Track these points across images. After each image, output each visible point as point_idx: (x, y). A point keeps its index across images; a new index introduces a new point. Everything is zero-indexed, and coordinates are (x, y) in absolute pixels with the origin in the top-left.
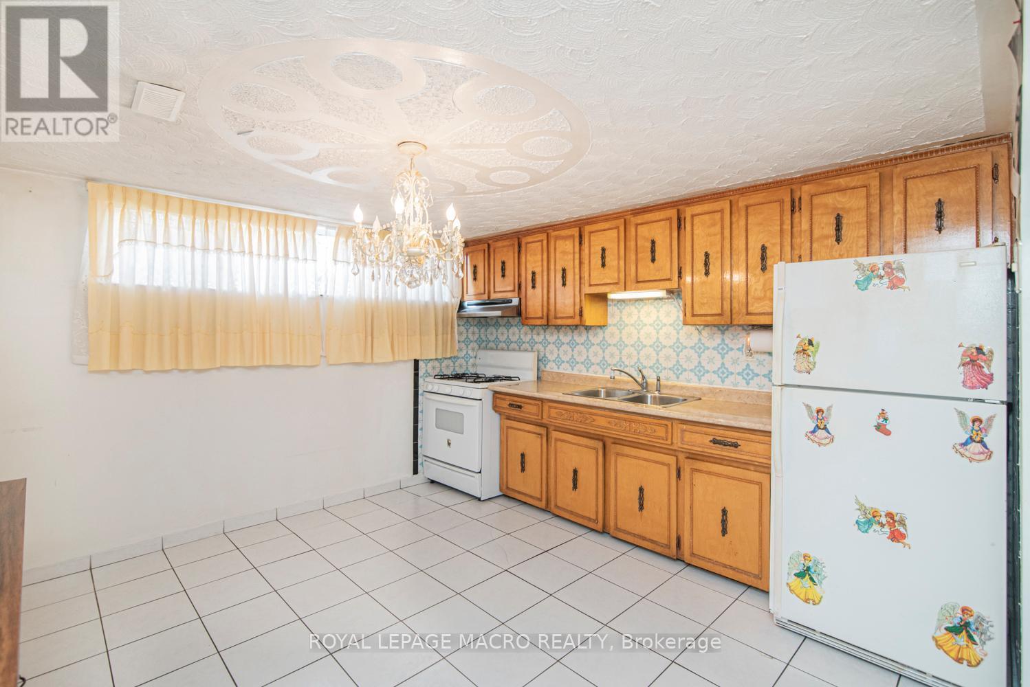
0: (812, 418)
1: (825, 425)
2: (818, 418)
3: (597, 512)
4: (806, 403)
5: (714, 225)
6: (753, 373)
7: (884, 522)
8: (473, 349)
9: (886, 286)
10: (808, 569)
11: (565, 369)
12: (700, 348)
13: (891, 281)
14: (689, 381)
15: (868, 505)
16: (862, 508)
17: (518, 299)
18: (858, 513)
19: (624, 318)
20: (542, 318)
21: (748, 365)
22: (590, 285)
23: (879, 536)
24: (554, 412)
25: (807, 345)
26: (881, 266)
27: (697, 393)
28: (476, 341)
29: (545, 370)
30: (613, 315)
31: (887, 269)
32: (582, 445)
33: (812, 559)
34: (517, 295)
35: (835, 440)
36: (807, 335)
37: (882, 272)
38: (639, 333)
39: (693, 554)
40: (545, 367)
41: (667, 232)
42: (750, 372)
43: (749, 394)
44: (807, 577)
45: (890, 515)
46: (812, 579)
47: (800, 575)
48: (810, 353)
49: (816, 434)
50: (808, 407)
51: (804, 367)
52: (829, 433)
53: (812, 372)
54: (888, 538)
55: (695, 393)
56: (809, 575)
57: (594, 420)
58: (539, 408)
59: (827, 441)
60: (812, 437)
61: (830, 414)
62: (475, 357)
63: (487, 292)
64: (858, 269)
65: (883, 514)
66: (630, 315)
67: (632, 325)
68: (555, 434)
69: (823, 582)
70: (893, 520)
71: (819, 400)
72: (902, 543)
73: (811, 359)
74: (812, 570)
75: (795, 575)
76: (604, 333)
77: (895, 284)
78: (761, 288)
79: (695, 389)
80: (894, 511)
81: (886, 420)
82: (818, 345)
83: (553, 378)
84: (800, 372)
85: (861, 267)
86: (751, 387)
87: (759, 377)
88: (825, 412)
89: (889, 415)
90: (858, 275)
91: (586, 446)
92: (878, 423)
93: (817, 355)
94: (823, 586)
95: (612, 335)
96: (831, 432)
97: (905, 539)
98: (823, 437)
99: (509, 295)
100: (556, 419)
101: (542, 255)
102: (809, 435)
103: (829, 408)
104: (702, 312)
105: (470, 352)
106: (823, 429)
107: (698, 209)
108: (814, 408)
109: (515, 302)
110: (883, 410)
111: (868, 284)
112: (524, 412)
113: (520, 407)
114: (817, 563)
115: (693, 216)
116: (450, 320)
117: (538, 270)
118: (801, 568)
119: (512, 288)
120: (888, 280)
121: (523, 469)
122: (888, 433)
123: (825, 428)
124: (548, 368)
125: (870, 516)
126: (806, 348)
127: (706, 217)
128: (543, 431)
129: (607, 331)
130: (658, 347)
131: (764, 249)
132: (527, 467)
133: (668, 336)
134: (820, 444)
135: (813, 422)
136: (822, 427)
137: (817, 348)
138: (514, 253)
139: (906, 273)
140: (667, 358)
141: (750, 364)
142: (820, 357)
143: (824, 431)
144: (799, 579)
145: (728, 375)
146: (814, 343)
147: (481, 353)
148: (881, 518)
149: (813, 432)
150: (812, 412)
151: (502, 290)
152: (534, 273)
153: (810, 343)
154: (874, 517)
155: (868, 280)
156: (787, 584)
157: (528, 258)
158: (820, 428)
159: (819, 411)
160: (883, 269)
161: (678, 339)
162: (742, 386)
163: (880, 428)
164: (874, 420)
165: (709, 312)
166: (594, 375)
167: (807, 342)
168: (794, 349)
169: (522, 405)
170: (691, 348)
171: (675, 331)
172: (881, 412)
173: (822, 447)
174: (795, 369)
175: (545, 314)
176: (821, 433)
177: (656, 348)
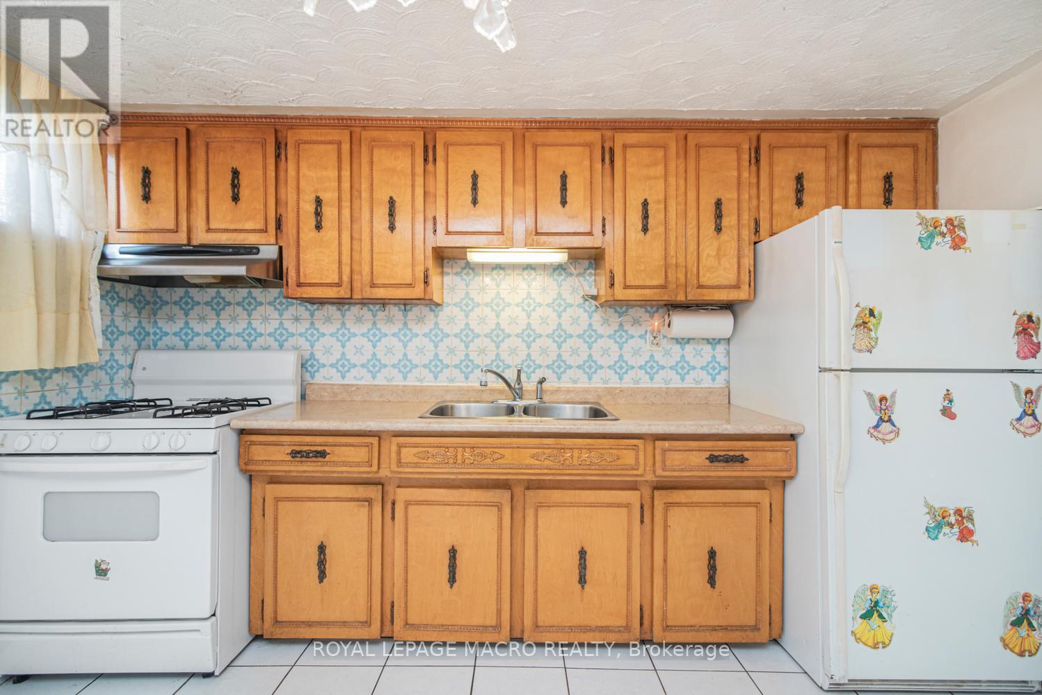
0: (874, 409)
1: (890, 416)
2: (881, 409)
3: (499, 612)
4: (868, 391)
5: (655, 164)
6: (658, 365)
7: (953, 522)
8: (126, 350)
9: (949, 245)
10: (877, 603)
11: (358, 377)
12: (590, 336)
13: (953, 240)
14: (575, 382)
15: (937, 505)
16: (931, 511)
17: (276, 248)
18: (928, 517)
19: (473, 294)
20: (339, 285)
21: (652, 355)
22: (448, 233)
23: (949, 538)
24: (408, 454)
25: (868, 316)
26: (943, 222)
27: (590, 397)
28: (130, 333)
29: (312, 381)
30: (452, 289)
31: (949, 226)
32: (469, 504)
33: (881, 591)
34: (273, 240)
35: (901, 432)
36: (867, 303)
37: (944, 229)
38: (498, 316)
39: (667, 628)
40: (313, 377)
41: (587, 163)
42: (655, 365)
43: (656, 392)
44: (876, 614)
45: (958, 512)
46: (881, 616)
47: (867, 616)
48: (872, 327)
49: (880, 429)
50: (870, 395)
51: (864, 344)
52: (895, 426)
53: (874, 351)
54: (958, 539)
55: (587, 396)
56: (878, 611)
57: (503, 457)
58: (371, 451)
59: (892, 436)
60: (875, 433)
61: (894, 402)
62: (131, 366)
63: (184, 227)
64: (920, 224)
65: (952, 512)
66: (483, 289)
67: (486, 305)
68: (403, 495)
69: (893, 614)
70: (961, 517)
71: (881, 385)
72: (971, 541)
73: (873, 334)
74: (881, 604)
75: (861, 617)
76: (436, 317)
77: (958, 243)
78: (714, 253)
79: (586, 391)
80: (961, 506)
81: (951, 401)
82: (880, 314)
83: (335, 394)
84: (860, 351)
85: (923, 222)
86: (655, 383)
87: (665, 370)
88: (889, 400)
89: (955, 396)
90: (918, 231)
91: (477, 504)
92: (944, 407)
93: (880, 328)
94: (893, 621)
95: (452, 320)
96: (896, 424)
97: (973, 536)
98: (888, 431)
99: (252, 239)
100: (417, 465)
101: (340, 169)
102: (872, 431)
103: (893, 395)
104: (637, 283)
105: (118, 356)
106: (887, 421)
107: (632, 137)
108: (877, 396)
109: (269, 252)
110: (948, 390)
111: (932, 242)
112: (335, 463)
113: (323, 454)
114: (886, 592)
115: (625, 147)
116: (76, 280)
117: (329, 196)
118: (867, 605)
119: (260, 226)
120: (950, 239)
121: (322, 575)
122: (952, 416)
123: (890, 420)
124: (319, 378)
125: (940, 518)
126: (867, 320)
127: (645, 151)
128: (374, 492)
129: (441, 313)
130: (529, 336)
131: (718, 204)
132: (331, 569)
133: (544, 321)
134: (884, 441)
135: (876, 414)
136: (886, 419)
137: (880, 320)
138: (265, 156)
139: (967, 233)
140: (544, 351)
141: (654, 354)
142: (884, 331)
143: (888, 423)
144: (865, 621)
145: (627, 370)
146: (876, 313)
147: (144, 358)
148: (951, 518)
149: (876, 427)
150: (874, 402)
151: (233, 227)
152: (319, 202)
153: (872, 313)
154: (944, 518)
155: (931, 236)
156: (852, 632)
157: (303, 171)
158: (884, 421)
159: (883, 399)
160: (946, 226)
161: (560, 324)
162: (645, 383)
163: (947, 413)
164: (940, 403)
165: (648, 283)
166: (419, 384)
167: (867, 312)
168: (853, 322)
169: (328, 450)
170: (579, 336)
171: (555, 314)
172: (946, 393)
173: (887, 444)
174: (854, 348)
175: (346, 278)
176: (886, 427)
177: (526, 338)
